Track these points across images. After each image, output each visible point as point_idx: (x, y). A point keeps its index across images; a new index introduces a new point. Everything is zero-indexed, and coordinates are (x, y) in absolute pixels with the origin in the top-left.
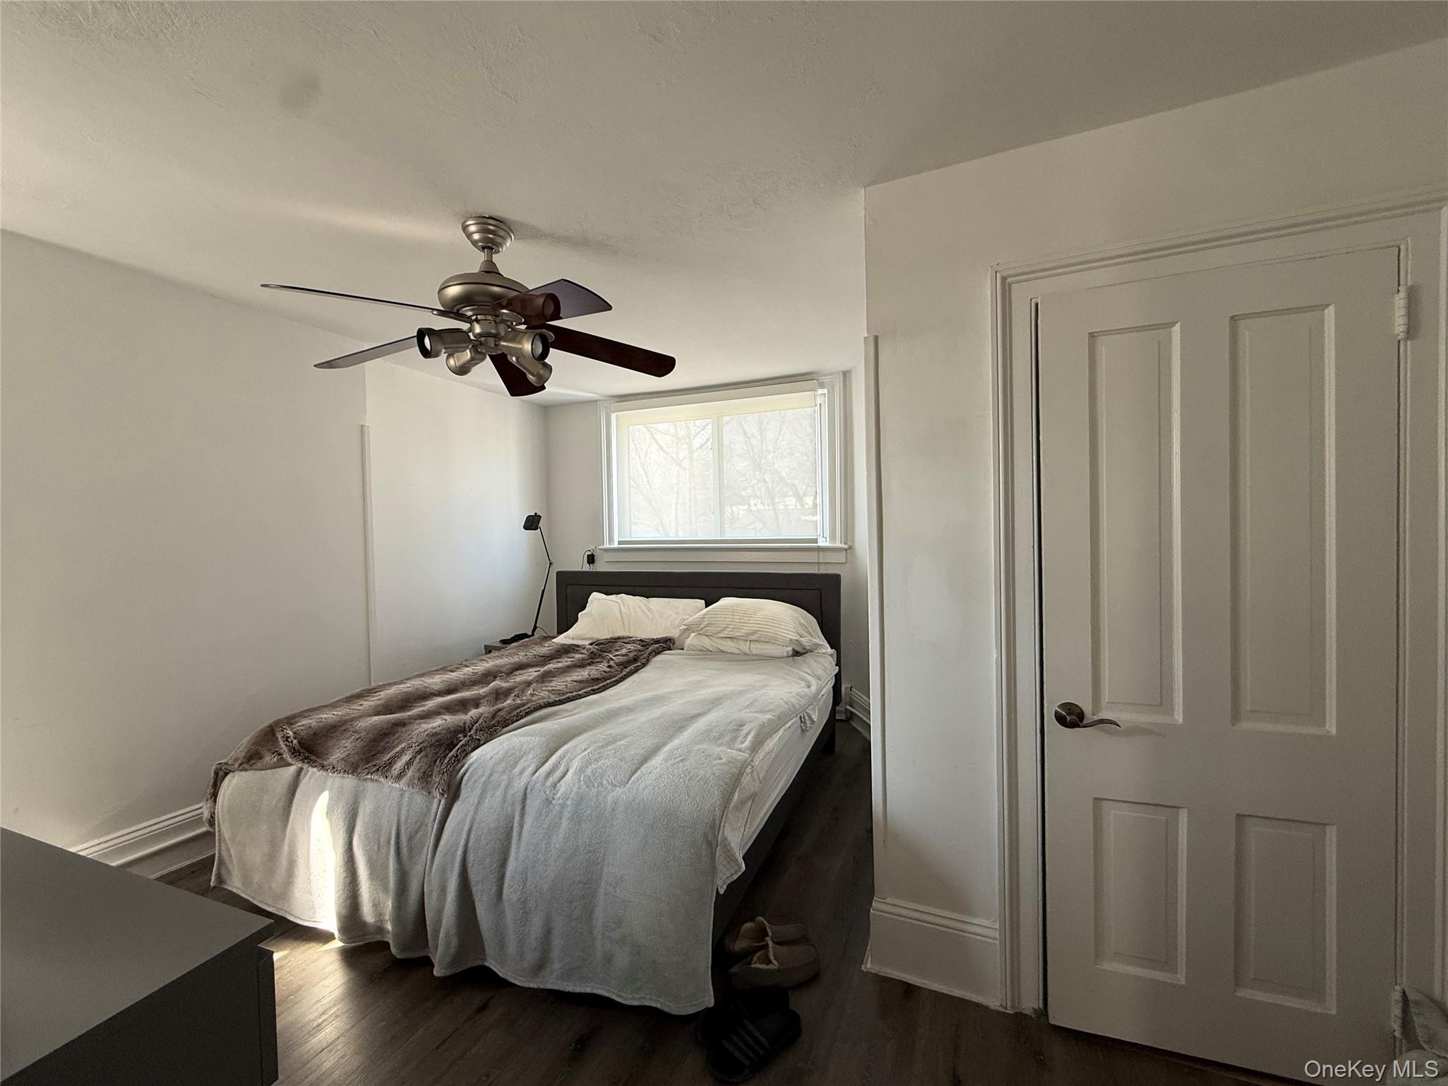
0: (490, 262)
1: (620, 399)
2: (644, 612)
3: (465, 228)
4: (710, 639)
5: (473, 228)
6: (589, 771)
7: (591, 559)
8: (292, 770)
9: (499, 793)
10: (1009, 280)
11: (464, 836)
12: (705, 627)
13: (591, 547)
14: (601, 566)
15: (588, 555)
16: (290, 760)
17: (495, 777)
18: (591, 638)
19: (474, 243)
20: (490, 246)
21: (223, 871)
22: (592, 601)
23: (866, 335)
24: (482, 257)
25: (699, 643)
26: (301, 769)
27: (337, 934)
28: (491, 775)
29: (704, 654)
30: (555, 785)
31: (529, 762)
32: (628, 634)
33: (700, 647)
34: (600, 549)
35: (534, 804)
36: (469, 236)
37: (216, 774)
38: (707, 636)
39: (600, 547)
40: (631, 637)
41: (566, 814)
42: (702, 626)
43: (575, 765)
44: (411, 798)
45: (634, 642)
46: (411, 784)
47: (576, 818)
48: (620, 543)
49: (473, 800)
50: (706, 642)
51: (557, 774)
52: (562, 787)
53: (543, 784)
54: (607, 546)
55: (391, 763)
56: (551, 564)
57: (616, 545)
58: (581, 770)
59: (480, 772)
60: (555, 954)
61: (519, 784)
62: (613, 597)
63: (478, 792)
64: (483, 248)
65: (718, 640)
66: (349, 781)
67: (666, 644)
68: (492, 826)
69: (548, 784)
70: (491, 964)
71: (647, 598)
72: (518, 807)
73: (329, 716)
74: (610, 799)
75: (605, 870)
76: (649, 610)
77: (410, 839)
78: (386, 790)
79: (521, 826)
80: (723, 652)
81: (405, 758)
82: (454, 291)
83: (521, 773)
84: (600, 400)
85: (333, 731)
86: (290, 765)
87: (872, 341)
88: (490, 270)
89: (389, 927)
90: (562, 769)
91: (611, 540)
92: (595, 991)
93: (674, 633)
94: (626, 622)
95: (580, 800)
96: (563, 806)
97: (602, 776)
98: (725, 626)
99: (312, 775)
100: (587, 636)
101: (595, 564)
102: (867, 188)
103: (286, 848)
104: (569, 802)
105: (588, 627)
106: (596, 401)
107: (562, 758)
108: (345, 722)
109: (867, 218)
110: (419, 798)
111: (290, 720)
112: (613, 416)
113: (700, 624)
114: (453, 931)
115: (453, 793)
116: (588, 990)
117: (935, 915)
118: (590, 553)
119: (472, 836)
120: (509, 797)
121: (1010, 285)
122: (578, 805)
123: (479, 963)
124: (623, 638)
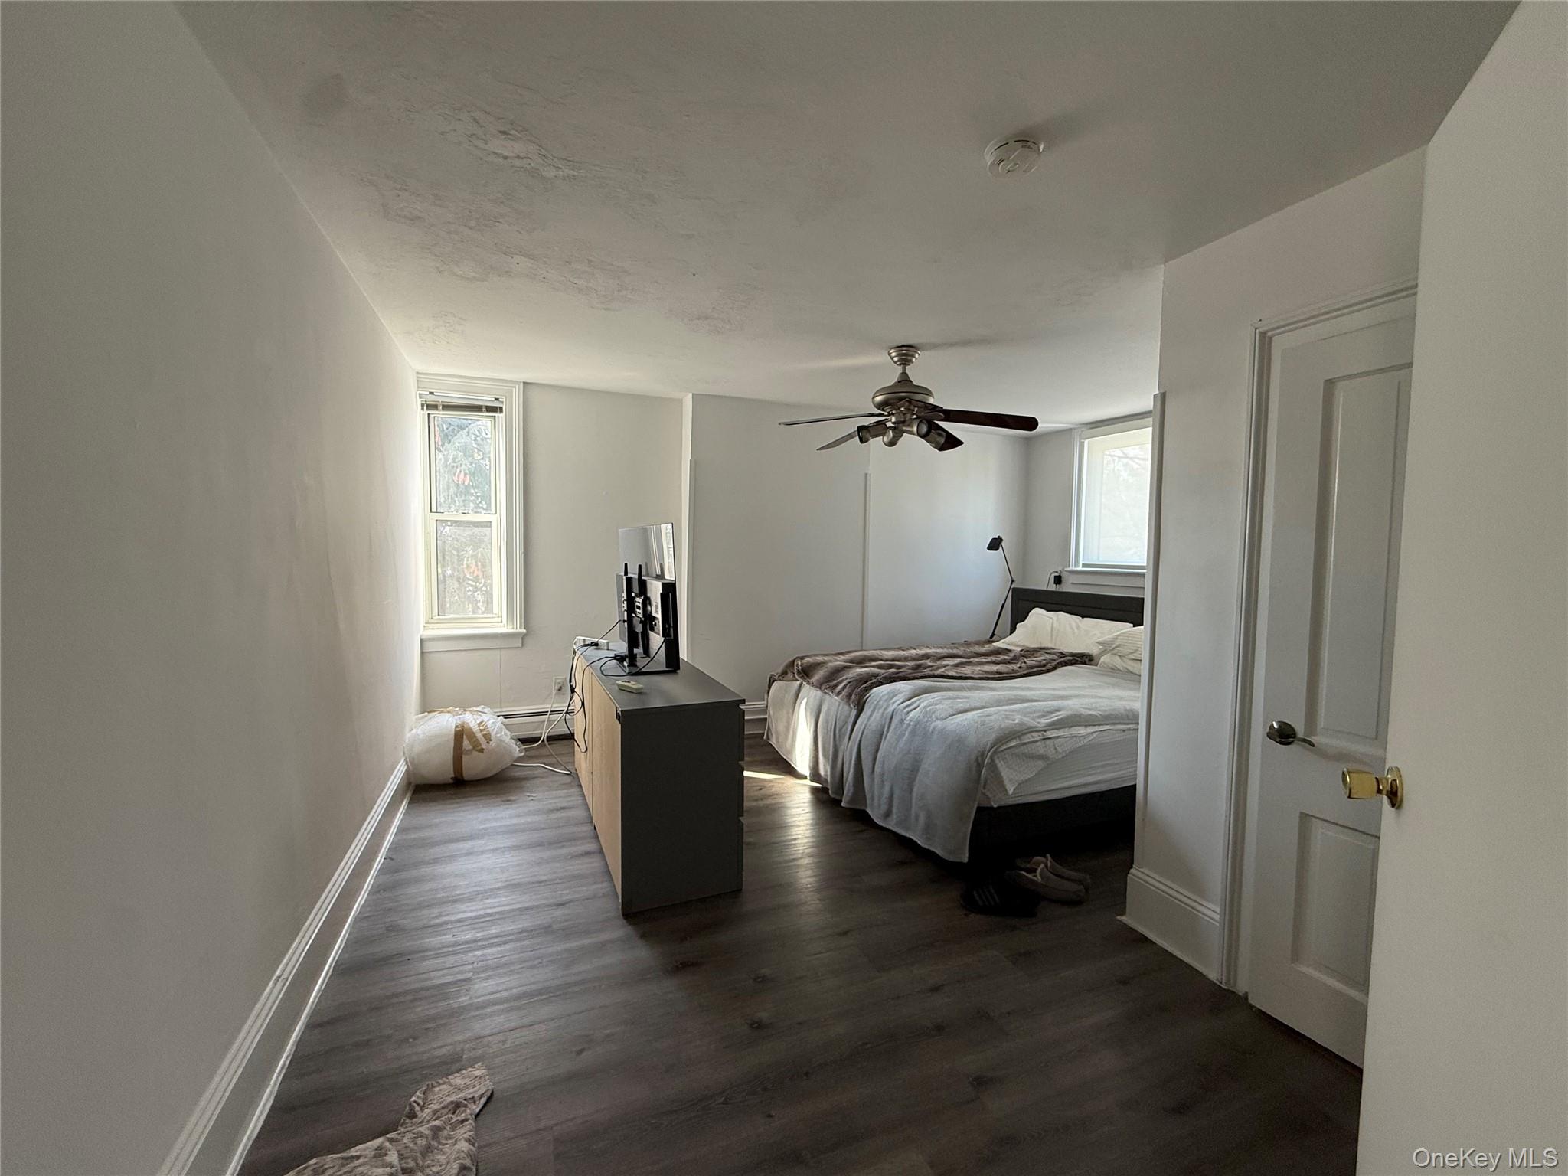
0: (904, 373)
1: (1094, 426)
2: (1072, 628)
3: (890, 354)
4: (1122, 659)
5: (893, 354)
6: (928, 709)
7: (1058, 580)
8: (798, 683)
9: (881, 711)
10: (1269, 334)
11: (861, 732)
12: (1116, 647)
13: (1059, 569)
14: (1067, 587)
15: (1055, 577)
16: (797, 677)
17: (881, 703)
18: (1023, 646)
19: (895, 362)
20: (905, 361)
21: (770, 734)
22: (1032, 614)
23: (1157, 392)
24: (900, 369)
25: (1112, 662)
26: (802, 683)
27: (808, 778)
28: (879, 701)
29: (1113, 671)
30: (908, 713)
31: (900, 698)
32: (1053, 647)
33: (1110, 666)
34: (1066, 571)
35: (895, 721)
36: (892, 358)
37: (770, 680)
38: (1120, 656)
39: (1066, 569)
40: (1054, 649)
41: (909, 729)
42: (1114, 646)
43: (922, 705)
44: (843, 707)
45: (1054, 653)
46: (842, 699)
47: (913, 733)
48: (1084, 566)
49: (868, 713)
50: (1117, 662)
51: (912, 707)
52: (911, 715)
53: (902, 711)
54: (1072, 568)
55: (836, 686)
56: (1013, 581)
57: (1080, 568)
58: (925, 707)
59: (874, 698)
60: (895, 810)
61: (891, 709)
62: (1051, 614)
63: (871, 709)
64: (900, 364)
65: (1130, 662)
66: (819, 693)
67: (1084, 659)
68: (874, 728)
69: (905, 711)
70: (869, 810)
71: (1083, 617)
72: (888, 721)
73: (819, 659)
74: (933, 725)
75: (923, 766)
76: (1078, 627)
77: (840, 730)
78: (833, 701)
79: (887, 733)
80: (1132, 673)
81: (843, 684)
82: (879, 398)
83: (894, 703)
84: (1075, 429)
85: (818, 665)
86: (797, 680)
87: (1159, 398)
88: (905, 380)
89: (829, 779)
90: (916, 705)
91: (1077, 562)
92: (911, 837)
93: (1093, 650)
94: (1054, 633)
95: (918, 723)
96: (909, 725)
97: (934, 713)
98: (1135, 648)
99: (806, 688)
100: (1019, 643)
101: (1063, 584)
102: (1167, 264)
103: (793, 724)
104: (912, 723)
105: (1024, 636)
106: (1071, 429)
107: (919, 700)
108: (824, 663)
109: (1165, 289)
110: (846, 708)
111: (802, 658)
112: (1086, 442)
113: (1112, 644)
114: (851, 784)
115: (860, 708)
116: (908, 835)
117: (1179, 893)
118: (1056, 574)
119: (865, 733)
120: (885, 715)
121: (1271, 338)
122: (916, 726)
123: (863, 808)
124: (1048, 649)
